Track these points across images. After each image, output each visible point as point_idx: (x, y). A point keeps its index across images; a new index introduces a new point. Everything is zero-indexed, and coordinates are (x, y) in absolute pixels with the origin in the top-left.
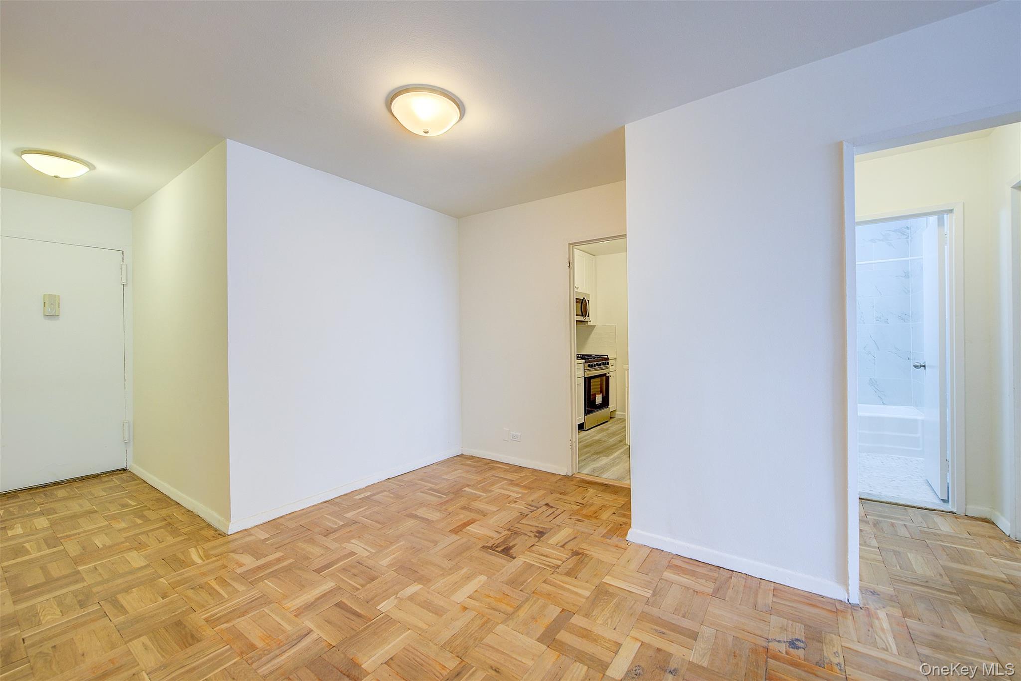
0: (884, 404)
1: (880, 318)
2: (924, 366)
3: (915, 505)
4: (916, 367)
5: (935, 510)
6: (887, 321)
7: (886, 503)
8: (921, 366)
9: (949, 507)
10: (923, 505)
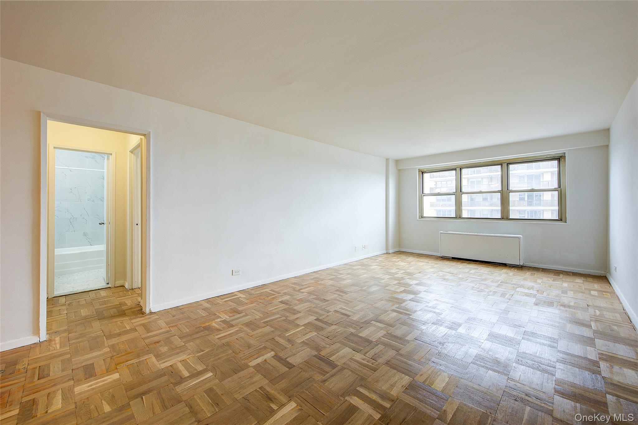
0: (91, 245)
1: (90, 199)
2: (104, 223)
3: (94, 289)
4: (100, 224)
5: (102, 289)
6: (93, 201)
7: (80, 293)
8: (102, 224)
9: (109, 286)
10: (97, 289)
